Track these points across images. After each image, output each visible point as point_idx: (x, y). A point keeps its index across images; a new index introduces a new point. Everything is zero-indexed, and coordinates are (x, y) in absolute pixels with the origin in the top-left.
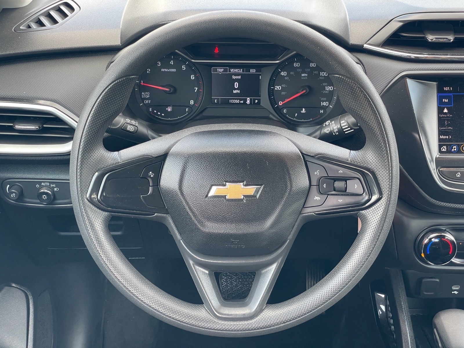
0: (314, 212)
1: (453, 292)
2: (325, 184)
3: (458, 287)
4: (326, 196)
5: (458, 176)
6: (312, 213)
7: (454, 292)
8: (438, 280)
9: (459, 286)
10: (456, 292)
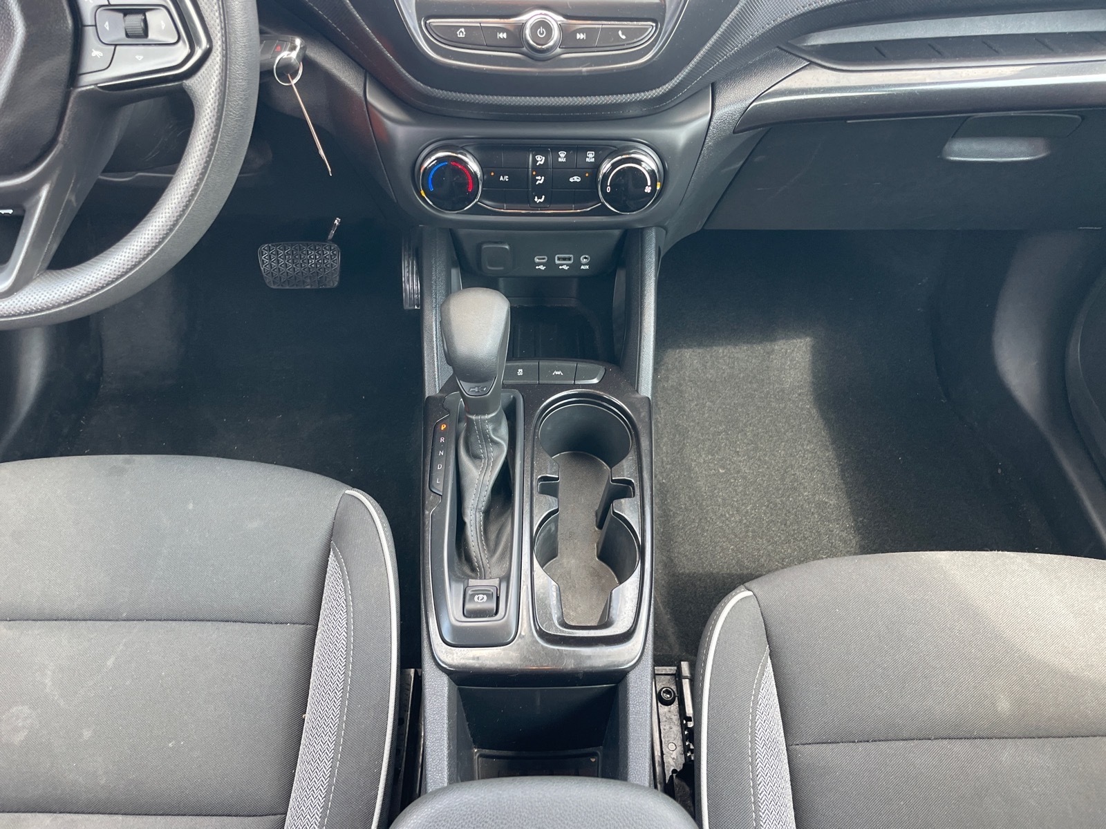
0: (97, 84)
1: (537, 267)
2: (107, 23)
3: (544, 259)
4: (113, 47)
5: (461, 36)
6: (92, 87)
7: (539, 267)
8: (507, 247)
9: (546, 257)
10: (542, 268)
